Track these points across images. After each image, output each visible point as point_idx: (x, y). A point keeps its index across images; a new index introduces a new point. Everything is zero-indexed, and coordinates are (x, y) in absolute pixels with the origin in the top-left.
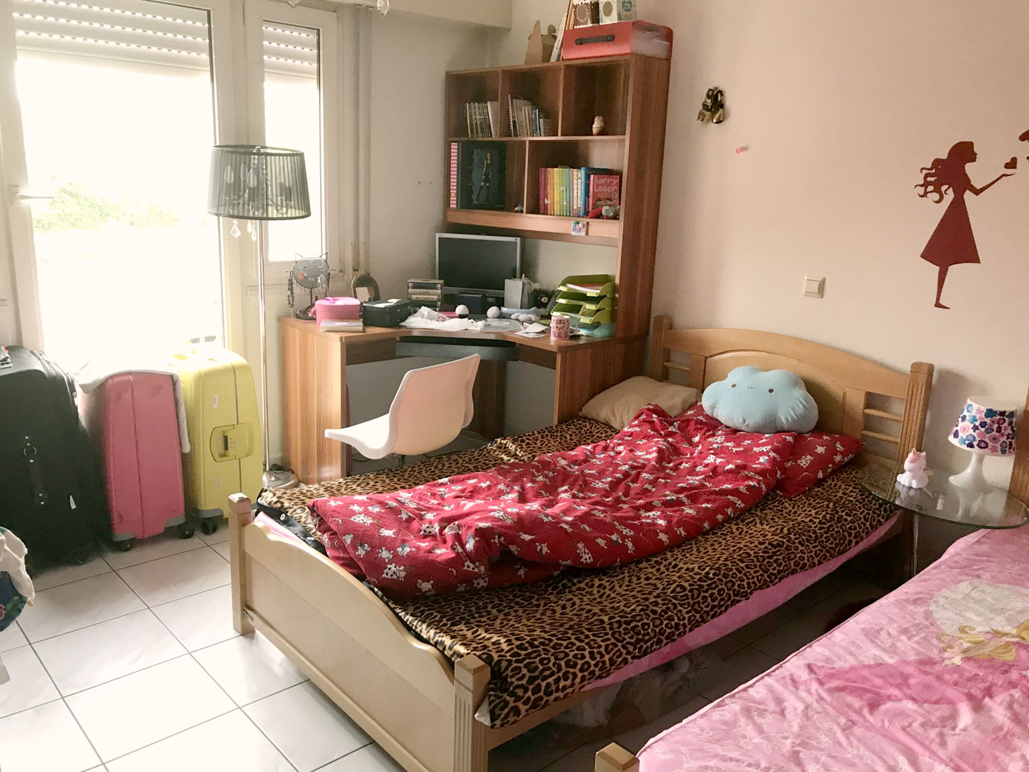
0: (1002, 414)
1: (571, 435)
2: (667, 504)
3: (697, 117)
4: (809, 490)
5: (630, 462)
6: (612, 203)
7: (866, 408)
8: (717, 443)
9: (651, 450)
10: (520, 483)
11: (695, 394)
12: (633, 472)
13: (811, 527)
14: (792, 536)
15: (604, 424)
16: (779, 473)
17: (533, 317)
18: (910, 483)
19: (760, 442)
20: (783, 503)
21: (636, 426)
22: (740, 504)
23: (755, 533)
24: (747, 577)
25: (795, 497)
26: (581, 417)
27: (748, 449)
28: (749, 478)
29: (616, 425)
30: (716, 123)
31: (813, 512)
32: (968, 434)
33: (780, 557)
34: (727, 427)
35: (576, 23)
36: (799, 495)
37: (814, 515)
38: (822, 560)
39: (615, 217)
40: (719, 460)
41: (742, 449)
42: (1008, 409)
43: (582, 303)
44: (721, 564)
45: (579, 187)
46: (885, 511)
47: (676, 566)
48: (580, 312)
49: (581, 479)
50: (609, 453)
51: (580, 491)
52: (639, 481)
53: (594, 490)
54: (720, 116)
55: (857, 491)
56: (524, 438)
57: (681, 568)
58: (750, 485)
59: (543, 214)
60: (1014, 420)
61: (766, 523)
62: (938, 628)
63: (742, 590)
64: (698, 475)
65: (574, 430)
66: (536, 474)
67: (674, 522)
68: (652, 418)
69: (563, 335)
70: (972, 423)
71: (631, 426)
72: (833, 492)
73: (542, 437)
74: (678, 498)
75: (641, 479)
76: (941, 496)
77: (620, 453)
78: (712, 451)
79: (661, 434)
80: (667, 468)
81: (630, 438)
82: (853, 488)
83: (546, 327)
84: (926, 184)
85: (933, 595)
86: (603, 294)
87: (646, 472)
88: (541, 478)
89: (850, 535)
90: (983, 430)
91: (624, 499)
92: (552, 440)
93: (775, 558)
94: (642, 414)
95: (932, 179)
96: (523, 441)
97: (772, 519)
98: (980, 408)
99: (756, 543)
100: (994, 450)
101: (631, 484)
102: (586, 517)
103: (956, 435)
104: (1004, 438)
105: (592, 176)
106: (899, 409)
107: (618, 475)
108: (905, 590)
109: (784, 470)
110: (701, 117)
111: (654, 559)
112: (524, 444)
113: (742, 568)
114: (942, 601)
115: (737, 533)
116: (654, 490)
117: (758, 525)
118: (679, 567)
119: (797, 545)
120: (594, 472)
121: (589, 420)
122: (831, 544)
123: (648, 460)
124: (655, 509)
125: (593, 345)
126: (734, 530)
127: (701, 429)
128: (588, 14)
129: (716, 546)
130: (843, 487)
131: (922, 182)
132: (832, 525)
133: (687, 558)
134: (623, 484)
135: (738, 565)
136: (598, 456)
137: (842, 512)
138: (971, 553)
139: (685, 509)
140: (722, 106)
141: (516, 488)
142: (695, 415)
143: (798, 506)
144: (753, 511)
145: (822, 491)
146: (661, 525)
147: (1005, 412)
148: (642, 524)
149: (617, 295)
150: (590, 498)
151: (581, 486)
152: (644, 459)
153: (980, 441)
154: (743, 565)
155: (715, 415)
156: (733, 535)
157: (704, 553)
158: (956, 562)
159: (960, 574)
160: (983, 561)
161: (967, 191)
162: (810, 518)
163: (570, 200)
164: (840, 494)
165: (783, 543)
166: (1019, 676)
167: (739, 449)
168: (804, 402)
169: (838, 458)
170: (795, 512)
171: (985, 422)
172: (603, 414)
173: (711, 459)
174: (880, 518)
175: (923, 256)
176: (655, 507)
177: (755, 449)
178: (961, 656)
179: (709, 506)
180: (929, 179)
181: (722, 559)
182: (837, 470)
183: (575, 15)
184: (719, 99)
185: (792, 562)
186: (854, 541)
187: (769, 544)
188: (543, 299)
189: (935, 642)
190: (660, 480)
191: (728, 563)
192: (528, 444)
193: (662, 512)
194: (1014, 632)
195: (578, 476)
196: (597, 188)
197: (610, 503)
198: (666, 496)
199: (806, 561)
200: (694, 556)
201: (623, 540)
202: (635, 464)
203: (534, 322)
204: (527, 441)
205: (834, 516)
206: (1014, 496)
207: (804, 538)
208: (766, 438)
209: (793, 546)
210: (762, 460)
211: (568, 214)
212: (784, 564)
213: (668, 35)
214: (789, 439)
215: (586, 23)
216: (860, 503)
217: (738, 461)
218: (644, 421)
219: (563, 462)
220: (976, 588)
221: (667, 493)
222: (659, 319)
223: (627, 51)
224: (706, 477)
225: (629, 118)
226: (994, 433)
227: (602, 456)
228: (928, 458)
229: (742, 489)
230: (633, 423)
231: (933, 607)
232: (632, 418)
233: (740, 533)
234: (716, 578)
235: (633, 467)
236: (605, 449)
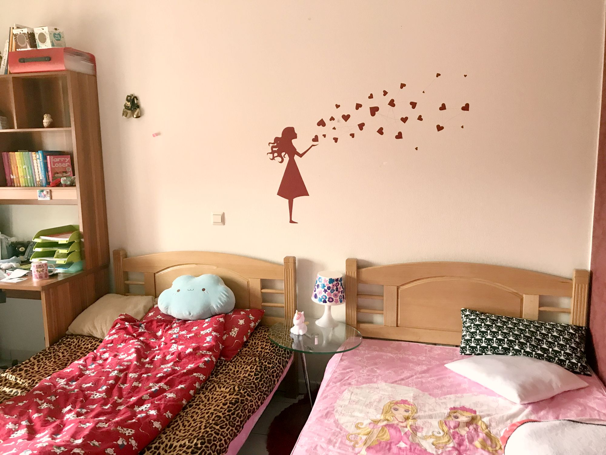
0: (337, 280)
1: (63, 353)
2: (153, 395)
3: (122, 115)
4: (240, 351)
5: (117, 367)
6: (67, 174)
7: (261, 289)
8: (175, 333)
9: (130, 352)
10: (26, 416)
11: (151, 301)
12: (122, 375)
13: (250, 380)
14: (241, 391)
15: (89, 337)
16: (221, 345)
17: (14, 265)
18: (299, 333)
19: (204, 326)
20: (228, 367)
21: (114, 334)
22: (202, 377)
23: (218, 397)
24: (223, 436)
25: (234, 359)
26: (68, 335)
27: (197, 334)
28: (203, 356)
29: (98, 335)
30: (136, 118)
31: (249, 367)
32: (322, 295)
33: (240, 411)
34: (179, 320)
35: (17, 47)
36: (235, 357)
37: (250, 370)
38: (263, 402)
39: (72, 185)
40: (180, 347)
41: (193, 334)
42: (339, 276)
43: (54, 249)
44: (203, 433)
45: (39, 165)
46: (288, 354)
47: (171, 445)
48: (55, 256)
49: (81, 395)
50: (98, 362)
51: (82, 407)
52: (128, 381)
53: (94, 402)
54: (138, 114)
55: (269, 344)
56: (22, 366)
57: (176, 446)
58: (205, 361)
59: (11, 186)
60: (343, 282)
61: (222, 386)
62: (345, 431)
63: (222, 448)
64: (168, 363)
65: (65, 348)
66: (40, 402)
67: (162, 408)
68: (125, 325)
69: (44, 276)
70: (323, 288)
71: (111, 335)
72: (255, 349)
73: (38, 361)
74: (160, 387)
75: (129, 379)
76: (316, 336)
77: (106, 360)
78: (173, 341)
79: (134, 336)
80: (145, 363)
81: (111, 345)
82: (266, 343)
83: (27, 271)
84: (273, 152)
85: (334, 407)
86: (71, 241)
87: (131, 372)
88: (45, 406)
89: (273, 377)
90: (329, 291)
91: (120, 401)
92: (47, 362)
93: (236, 413)
94: (117, 323)
95: (276, 149)
96: (21, 370)
97: (225, 381)
98: (325, 279)
99: (221, 405)
100: (337, 302)
101: (122, 386)
102: (94, 434)
103: (316, 296)
104: (340, 294)
105: (48, 157)
106: (280, 286)
107: (111, 382)
108: (318, 409)
109: (223, 343)
110: (125, 114)
111: (154, 446)
112: (23, 373)
113: (218, 429)
114: (339, 409)
115: (206, 401)
116: (140, 385)
117: (218, 389)
118: (174, 446)
119: (247, 397)
120: (90, 384)
121: (76, 335)
122: (265, 388)
123: (130, 361)
124: (146, 402)
125: (70, 280)
126: (204, 399)
127: (162, 325)
128: (27, 41)
129: (195, 417)
130: (260, 343)
131: (270, 151)
132: (262, 374)
133: (177, 435)
134: (116, 387)
135: (215, 428)
136: (90, 367)
137: (265, 362)
138: (341, 369)
139: (167, 394)
140: (138, 107)
141: (24, 423)
142: (155, 315)
143: (238, 366)
144: (210, 379)
145: (248, 350)
146: (153, 415)
147: (338, 279)
148: (139, 419)
149: (83, 240)
150: (92, 410)
151: (82, 401)
152: (127, 361)
153: (329, 298)
154: (218, 427)
155: (169, 313)
156: (204, 403)
157: (189, 426)
158: (336, 378)
159: (342, 385)
160: (348, 373)
161: (295, 155)
162: (248, 373)
163: (33, 175)
164: (259, 349)
165: (238, 399)
166: (398, 449)
167: (191, 335)
168: (226, 293)
169: (252, 325)
170: (238, 371)
171: (330, 287)
172: (86, 329)
173: (174, 348)
174: (286, 359)
175: (278, 194)
176: (145, 400)
177: (202, 332)
178: (365, 448)
179: (183, 386)
180: (274, 149)
181: (203, 427)
182: (253, 333)
183: (16, 41)
184: (136, 102)
185: (247, 411)
186: (276, 380)
187: (230, 403)
188: (20, 249)
189: (348, 442)
190: (143, 375)
191: (208, 429)
192: (26, 371)
193: (152, 403)
194: (382, 417)
195: (77, 393)
196: (54, 165)
197: (109, 411)
198: (150, 388)
199: (254, 407)
200: (182, 431)
201: (128, 441)
202: (122, 367)
203: (16, 269)
204: (25, 369)
205: (262, 367)
206: (349, 325)
207: (249, 390)
208: (207, 322)
209: (244, 399)
210: (209, 339)
211: (33, 185)
212: (242, 415)
213: (92, 59)
214: (222, 320)
215: (26, 47)
216: (274, 353)
217: (193, 345)
218: (120, 329)
219: (62, 382)
220: (352, 393)
221: (151, 385)
222: (116, 253)
223: (64, 68)
224: (175, 362)
225: (72, 115)
226: (335, 292)
227: (93, 366)
228: (305, 315)
229: (201, 365)
230: (111, 332)
231: (337, 417)
232: (110, 327)
233: (208, 400)
234: (203, 446)
235: (121, 371)
236: (95, 359)
